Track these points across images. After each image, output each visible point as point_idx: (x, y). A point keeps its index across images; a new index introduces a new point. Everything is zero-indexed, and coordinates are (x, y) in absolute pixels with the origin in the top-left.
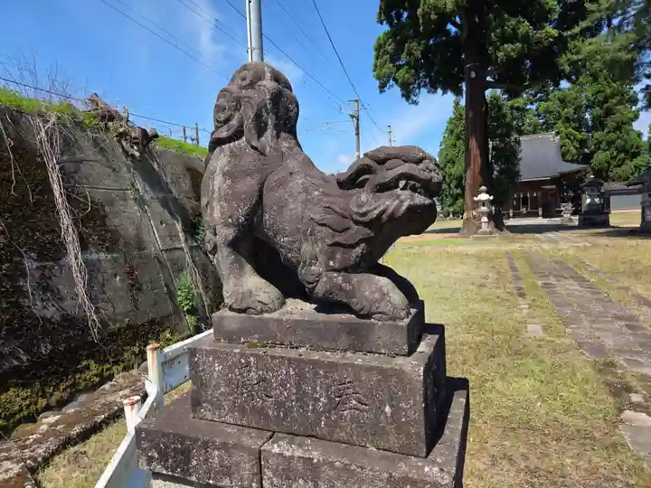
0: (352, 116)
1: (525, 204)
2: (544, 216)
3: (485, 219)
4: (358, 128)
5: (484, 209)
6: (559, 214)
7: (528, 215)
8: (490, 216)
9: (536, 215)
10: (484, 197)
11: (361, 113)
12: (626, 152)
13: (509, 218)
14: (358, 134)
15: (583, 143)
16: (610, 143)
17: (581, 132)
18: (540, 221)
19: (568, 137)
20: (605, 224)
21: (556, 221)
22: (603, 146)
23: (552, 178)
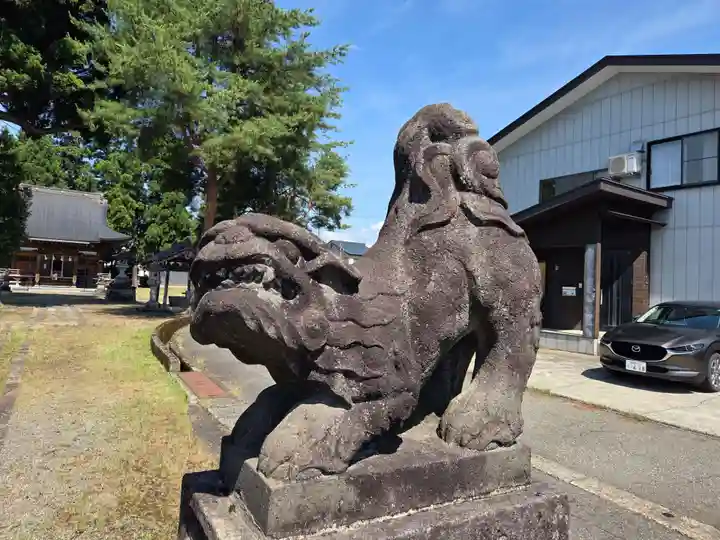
1: (57, 269)
2: (78, 285)
6: (92, 284)
7: (59, 283)
9: (69, 283)
13: (33, 284)
15: (139, 213)
16: (164, 218)
17: (138, 201)
18: (74, 291)
19: (125, 203)
20: (131, 299)
21: (89, 292)
22: (157, 220)
23: (92, 243)
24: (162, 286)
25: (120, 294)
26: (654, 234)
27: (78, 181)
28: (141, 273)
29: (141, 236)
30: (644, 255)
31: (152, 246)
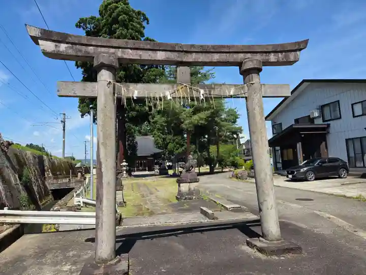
0: (62, 121)
1: (141, 166)
2: (148, 171)
3: (125, 172)
4: (64, 127)
5: (125, 168)
6: (153, 170)
7: (142, 170)
8: (127, 171)
9: (145, 170)
10: (124, 164)
11: (66, 120)
12: (180, 145)
13: (135, 171)
14: (64, 130)
15: (164, 139)
16: (174, 140)
17: (163, 135)
18: (147, 173)
19: (159, 136)
20: (167, 173)
21: (153, 172)
22: (172, 141)
23: (151, 155)
24: (177, 169)
25: (163, 172)
26: (326, 136)
27: (142, 131)
28: (168, 164)
29: (166, 148)
30: (324, 143)
31: (171, 153)
